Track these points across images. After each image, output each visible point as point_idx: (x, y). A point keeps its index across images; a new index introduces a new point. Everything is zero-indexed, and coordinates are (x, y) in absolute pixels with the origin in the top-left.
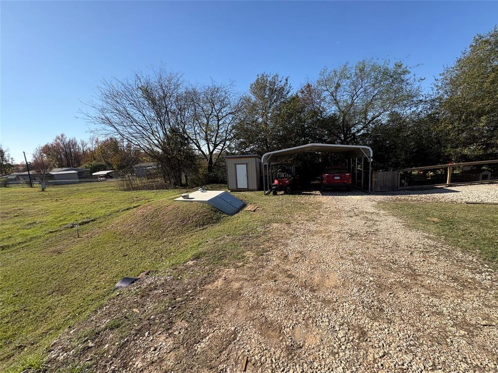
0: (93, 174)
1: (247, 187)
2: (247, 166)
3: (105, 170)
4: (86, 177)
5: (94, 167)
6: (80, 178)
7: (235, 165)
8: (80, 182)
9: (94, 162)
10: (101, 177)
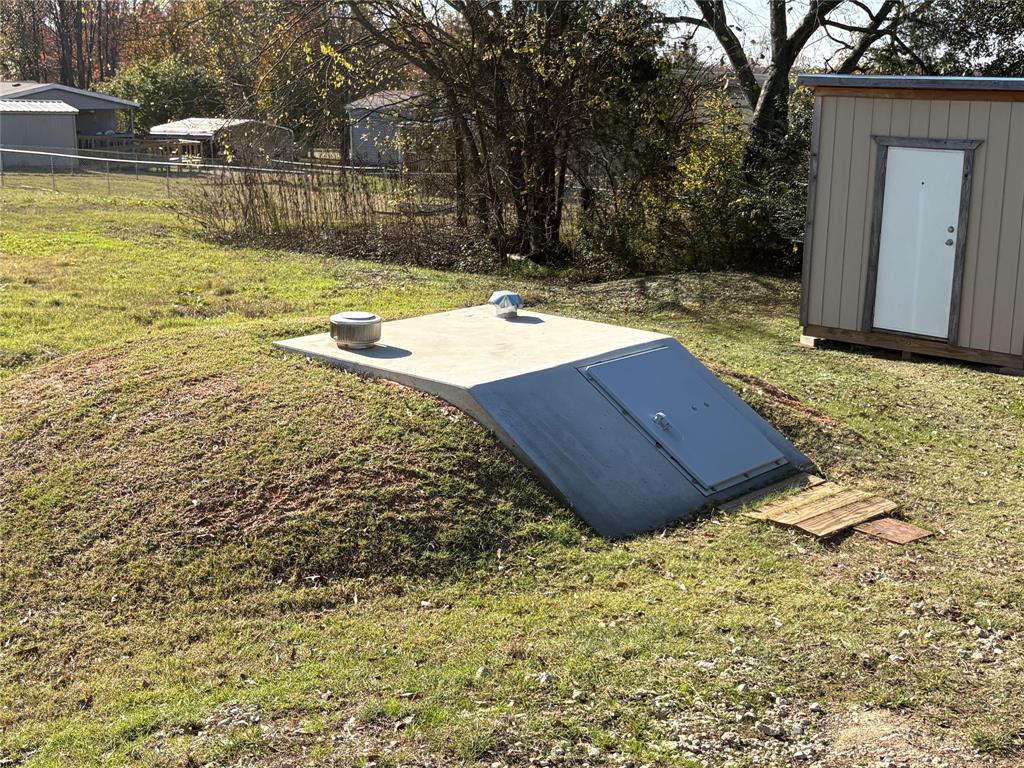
0: (156, 130)
1: (942, 332)
2: (969, 163)
3: (211, 110)
4: (117, 144)
5: (164, 87)
6: (83, 145)
7: (883, 145)
8: (81, 168)
9: (168, 64)
10: (185, 149)
